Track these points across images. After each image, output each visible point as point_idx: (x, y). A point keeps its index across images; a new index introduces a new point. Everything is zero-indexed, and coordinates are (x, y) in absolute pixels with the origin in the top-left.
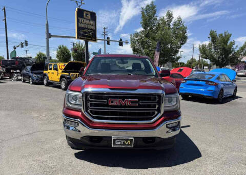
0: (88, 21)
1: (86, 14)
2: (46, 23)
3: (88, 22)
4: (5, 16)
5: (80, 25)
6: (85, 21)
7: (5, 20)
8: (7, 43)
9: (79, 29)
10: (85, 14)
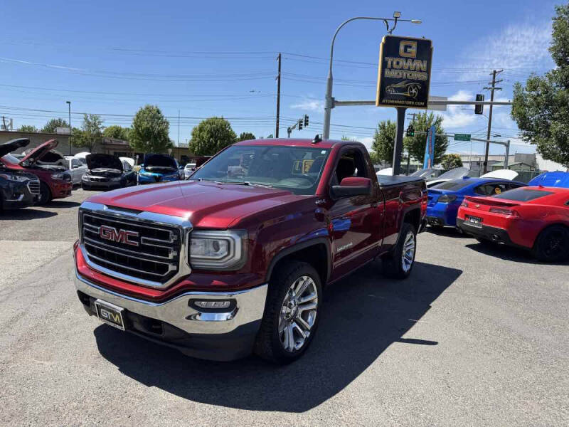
0: (410, 61)
1: (406, 47)
2: (328, 77)
3: (409, 63)
4: (279, 71)
5: (388, 74)
6: (402, 63)
7: (279, 78)
8: (278, 122)
9: (385, 82)
10: (402, 48)
